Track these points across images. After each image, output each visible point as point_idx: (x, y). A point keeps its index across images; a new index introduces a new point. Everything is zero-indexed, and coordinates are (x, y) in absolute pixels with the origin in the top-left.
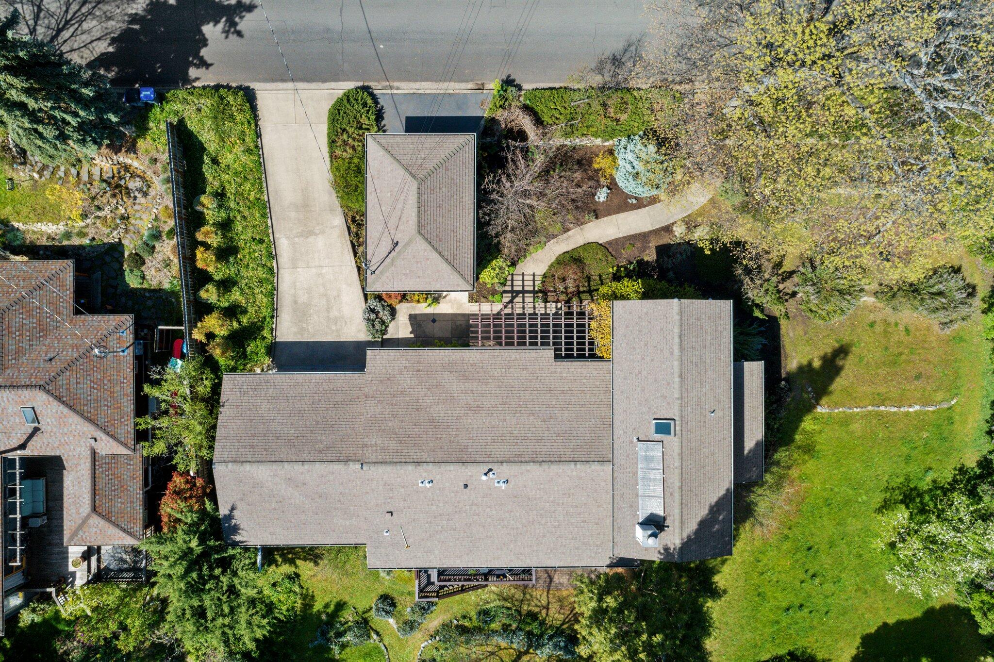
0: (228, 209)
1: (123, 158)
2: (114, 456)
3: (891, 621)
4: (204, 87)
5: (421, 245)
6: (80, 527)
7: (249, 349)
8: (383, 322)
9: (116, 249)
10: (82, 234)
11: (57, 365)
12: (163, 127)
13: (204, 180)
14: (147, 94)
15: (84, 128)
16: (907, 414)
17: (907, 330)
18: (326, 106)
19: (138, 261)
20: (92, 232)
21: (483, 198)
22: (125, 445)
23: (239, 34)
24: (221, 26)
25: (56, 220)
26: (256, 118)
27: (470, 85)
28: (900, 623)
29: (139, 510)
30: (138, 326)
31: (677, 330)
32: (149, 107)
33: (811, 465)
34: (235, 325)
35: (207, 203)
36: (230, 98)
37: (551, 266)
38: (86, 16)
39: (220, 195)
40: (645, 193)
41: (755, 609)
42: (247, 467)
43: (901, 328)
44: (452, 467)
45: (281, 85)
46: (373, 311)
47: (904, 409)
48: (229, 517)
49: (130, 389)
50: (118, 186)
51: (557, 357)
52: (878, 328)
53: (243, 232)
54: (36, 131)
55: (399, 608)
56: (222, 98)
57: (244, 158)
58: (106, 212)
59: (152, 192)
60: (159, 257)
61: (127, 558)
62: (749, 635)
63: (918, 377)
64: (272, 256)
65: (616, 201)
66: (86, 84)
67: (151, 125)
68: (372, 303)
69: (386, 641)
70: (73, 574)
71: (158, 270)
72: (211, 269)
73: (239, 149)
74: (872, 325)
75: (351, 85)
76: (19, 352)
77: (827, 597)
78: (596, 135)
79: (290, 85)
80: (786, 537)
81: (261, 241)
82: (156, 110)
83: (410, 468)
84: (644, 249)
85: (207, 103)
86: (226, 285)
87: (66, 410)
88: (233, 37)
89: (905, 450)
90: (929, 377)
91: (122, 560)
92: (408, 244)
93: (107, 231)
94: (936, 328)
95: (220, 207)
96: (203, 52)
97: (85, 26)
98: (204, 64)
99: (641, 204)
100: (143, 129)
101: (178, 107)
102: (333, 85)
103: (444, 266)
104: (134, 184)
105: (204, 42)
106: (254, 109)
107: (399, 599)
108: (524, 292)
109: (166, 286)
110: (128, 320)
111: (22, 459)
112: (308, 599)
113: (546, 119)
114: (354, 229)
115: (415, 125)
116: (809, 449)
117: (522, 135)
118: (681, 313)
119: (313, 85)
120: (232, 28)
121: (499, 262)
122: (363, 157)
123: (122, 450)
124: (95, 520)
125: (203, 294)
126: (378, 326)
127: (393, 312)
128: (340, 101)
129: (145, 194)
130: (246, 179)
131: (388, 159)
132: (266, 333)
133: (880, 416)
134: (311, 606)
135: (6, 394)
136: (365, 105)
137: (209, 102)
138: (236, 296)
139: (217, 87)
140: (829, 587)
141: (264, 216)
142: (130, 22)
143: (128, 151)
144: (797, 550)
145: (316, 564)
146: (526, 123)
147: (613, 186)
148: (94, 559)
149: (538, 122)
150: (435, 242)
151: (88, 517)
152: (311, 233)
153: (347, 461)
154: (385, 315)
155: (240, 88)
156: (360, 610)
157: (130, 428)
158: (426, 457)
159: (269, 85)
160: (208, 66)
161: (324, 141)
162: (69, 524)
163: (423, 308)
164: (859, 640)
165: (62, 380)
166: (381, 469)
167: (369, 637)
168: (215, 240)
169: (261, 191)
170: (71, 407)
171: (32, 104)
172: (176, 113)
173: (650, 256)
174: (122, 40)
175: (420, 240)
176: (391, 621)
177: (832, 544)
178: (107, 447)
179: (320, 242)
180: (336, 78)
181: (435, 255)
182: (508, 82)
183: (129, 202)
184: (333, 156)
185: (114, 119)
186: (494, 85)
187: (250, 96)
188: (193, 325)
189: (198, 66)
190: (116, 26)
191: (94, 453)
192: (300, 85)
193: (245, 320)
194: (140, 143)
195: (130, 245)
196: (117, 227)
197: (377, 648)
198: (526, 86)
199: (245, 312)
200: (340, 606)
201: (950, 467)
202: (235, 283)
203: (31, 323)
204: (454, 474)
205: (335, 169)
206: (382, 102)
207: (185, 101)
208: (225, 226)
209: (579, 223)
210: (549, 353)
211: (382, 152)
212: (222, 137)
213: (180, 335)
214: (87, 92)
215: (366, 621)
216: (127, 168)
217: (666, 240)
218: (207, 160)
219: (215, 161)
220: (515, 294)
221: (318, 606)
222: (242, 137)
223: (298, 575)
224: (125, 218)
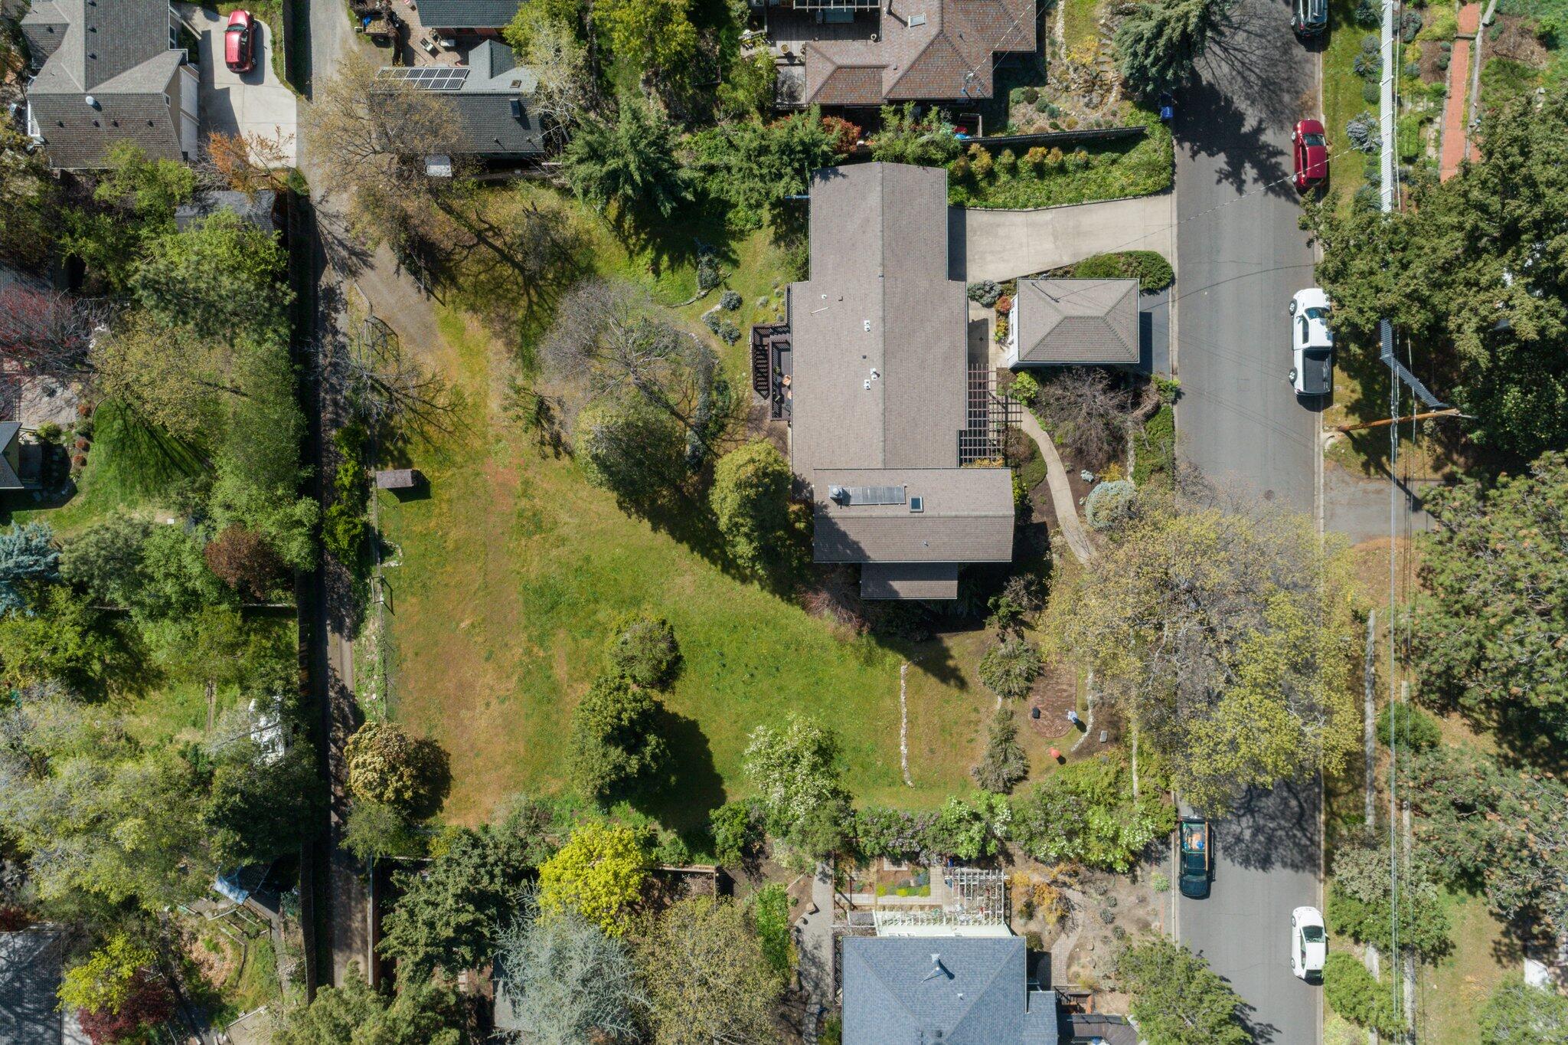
0: (1076, 172)
1: (1116, 90)
2: (880, 82)
3: (710, 746)
4: (1173, 155)
5: (1055, 319)
6: (823, 55)
7: (959, 188)
8: (981, 297)
9: (1042, 81)
10: (1054, 54)
11: (957, 42)
12: (1142, 123)
13: (1099, 153)
14: (1168, 112)
15: (1142, 69)
16: (898, 746)
17: (972, 740)
18: (1159, 250)
19: (1032, 99)
20: (1056, 62)
21: (1090, 368)
22: (890, 92)
23: (1219, 181)
24: (1226, 167)
25: (1066, 35)
26: (1150, 194)
27: (1176, 364)
28: (709, 755)
29: (834, 101)
30: (979, 102)
31: (991, 513)
32: (1157, 112)
33: (854, 664)
34: (980, 177)
35: (1081, 156)
36: (1164, 175)
37: (1027, 436)
38: (1232, 66)
39: (1087, 166)
40: (1089, 510)
41: (722, 625)
42: (879, 189)
43: (973, 735)
44: (881, 346)
45: (1175, 214)
46: (991, 289)
47: (903, 741)
48: (836, 174)
49: (934, 95)
50: (1094, 84)
51: (961, 433)
52: (973, 716)
53: (1056, 183)
54: (1141, 39)
55: (730, 314)
56: (1165, 169)
57: (1117, 185)
58: (1072, 74)
59: (1087, 111)
60: (1035, 116)
61: (785, 89)
62: (698, 620)
63: (932, 751)
64: (1037, 207)
65: (1082, 488)
66: (1175, 74)
67: (1144, 114)
68: (998, 288)
69: (698, 304)
70: (774, 45)
71: (1024, 115)
72: (1027, 157)
73: (1124, 181)
74: (976, 710)
75: (1175, 269)
76: (967, 12)
77: (731, 688)
78: (1137, 465)
79: (1175, 221)
80: (787, 647)
81: (1049, 198)
82: (1155, 118)
83: (880, 313)
84: (1041, 513)
85: (1161, 157)
86: (1013, 170)
87: (922, 48)
88: (1216, 177)
89: (867, 746)
90: (931, 759)
91: (784, 83)
92: (1057, 310)
93: (1057, 74)
94: (974, 766)
95: (1078, 166)
96: (1203, 154)
97: (1223, 64)
98: (1194, 155)
99: (1079, 508)
100: (1140, 106)
101: (1158, 135)
102: (1176, 255)
103: (1039, 337)
104: (1095, 97)
105: (1211, 154)
106: (1156, 193)
107: (738, 312)
108: (1007, 413)
109: (1011, 121)
110: (989, 94)
111: (878, 11)
112: (740, 235)
113: (1150, 424)
114: (1060, 272)
115: (1146, 320)
116: (869, 661)
117: (1136, 404)
118: (1004, 517)
119: (1175, 240)
120: (1223, 176)
121: (1035, 387)
122: (1118, 277)
123: (885, 90)
124: (830, 68)
125: (1007, 152)
126: (979, 292)
127: (989, 305)
128: (1163, 260)
129: (1087, 105)
130: (1100, 187)
131: (1119, 295)
132: (973, 201)
133: (898, 720)
134: (733, 239)
135: (936, 3)
136: (1160, 280)
137: (1161, 159)
138: (1004, 177)
139: (1173, 165)
140: (741, 688)
141: (1070, 201)
142: (1226, 98)
143: (1123, 94)
144: (776, 658)
145: (771, 243)
146: (1147, 406)
147: (1093, 483)
148: (785, 61)
149: (1149, 417)
150: (1059, 330)
151: (833, 63)
152: (1056, 238)
153: (883, 265)
154: (987, 299)
155: (1173, 182)
156: (728, 281)
157: (904, 95)
158: (888, 325)
159: (1175, 204)
160: (1193, 157)
161: (1132, 248)
162: (824, 45)
163: (992, 330)
164: (692, 718)
165: (946, 46)
166: (880, 291)
167: (703, 288)
168: (1050, 161)
169: (1090, 198)
170: (924, 52)
171: (1162, 42)
172: (1153, 133)
173: (1036, 518)
174: (1212, 92)
175: (1059, 318)
176: (718, 307)
177: (780, 689)
178: (889, 79)
179: (1048, 245)
180: (1180, 256)
181: (1048, 330)
182: (1179, 394)
183: (1081, 92)
184: (1120, 255)
185: (1149, 88)
186: (1176, 381)
187: (1166, 190)
188: (982, 144)
189: (1192, 149)
190: (1224, 87)
191: (884, 67)
192: (1175, 230)
193: (983, 184)
194: (1128, 104)
195: (1044, 92)
196: (1061, 83)
197: (691, 295)
198: (1175, 409)
199: (990, 184)
200: (736, 263)
201: (850, 787)
202: (1014, 177)
203: (989, 20)
204: (875, 347)
205: (1110, 257)
206: (1162, 293)
207: (1162, 140)
208: (1062, 169)
209: (1063, 458)
210: (964, 427)
211: (1124, 291)
212: (1135, 169)
213: (972, 130)
214: (1170, 75)
215: (717, 285)
216: (1109, 91)
217: (1051, 532)
218: (1115, 155)
219: (1114, 162)
220: (1005, 406)
221: (733, 244)
222: (1134, 184)
223: (760, 227)
224: (1067, 89)
